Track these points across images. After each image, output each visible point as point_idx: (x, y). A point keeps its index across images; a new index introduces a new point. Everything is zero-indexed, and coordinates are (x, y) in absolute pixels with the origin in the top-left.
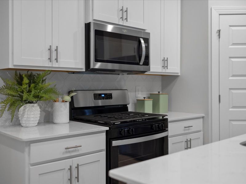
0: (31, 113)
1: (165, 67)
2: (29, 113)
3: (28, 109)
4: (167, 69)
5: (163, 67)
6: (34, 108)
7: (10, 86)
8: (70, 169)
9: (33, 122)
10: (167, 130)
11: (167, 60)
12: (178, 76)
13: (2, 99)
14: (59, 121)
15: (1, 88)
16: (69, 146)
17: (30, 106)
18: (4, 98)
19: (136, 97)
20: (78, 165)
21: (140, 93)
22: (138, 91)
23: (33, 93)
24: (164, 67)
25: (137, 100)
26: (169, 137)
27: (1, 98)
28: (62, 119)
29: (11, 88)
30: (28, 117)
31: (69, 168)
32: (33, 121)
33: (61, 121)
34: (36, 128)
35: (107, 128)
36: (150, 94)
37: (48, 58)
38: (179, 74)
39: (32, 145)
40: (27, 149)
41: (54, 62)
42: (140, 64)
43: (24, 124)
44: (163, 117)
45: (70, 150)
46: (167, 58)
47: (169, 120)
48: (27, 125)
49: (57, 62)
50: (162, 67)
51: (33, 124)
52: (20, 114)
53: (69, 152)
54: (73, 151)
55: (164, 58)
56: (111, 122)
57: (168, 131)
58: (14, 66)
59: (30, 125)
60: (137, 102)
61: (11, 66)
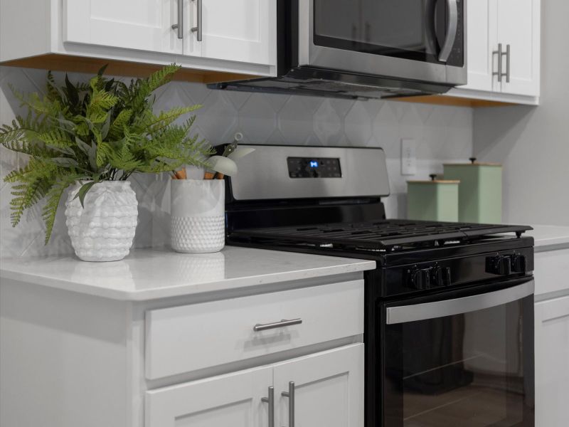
0: (115, 214)
1: (501, 74)
2: (106, 214)
3: (102, 199)
4: (508, 81)
5: (496, 76)
6: (121, 197)
7: (40, 121)
8: (269, 400)
9: (120, 245)
10: (531, 278)
11: (507, 53)
12: (532, 107)
13: (6, 165)
14: (196, 244)
15: (9, 128)
16: (265, 321)
17: (108, 188)
18: (13, 164)
19: (402, 175)
20: (292, 387)
21: (413, 160)
22: (409, 156)
23: (126, 141)
24: (498, 73)
25: (410, 183)
26: (535, 299)
27: (3, 163)
28: (205, 237)
29: (41, 126)
30: (103, 228)
31: (266, 395)
32: (119, 239)
33: (202, 242)
34: (125, 266)
35: (371, 265)
36: (445, 166)
37: (169, 26)
38: (537, 103)
39: (155, 313)
40: (136, 330)
41: (189, 38)
42: (441, 60)
43: (87, 250)
44: (518, 234)
45: (266, 333)
46: (508, 47)
47: (537, 243)
48: (101, 254)
49: (199, 39)
50: (494, 74)
51: (118, 249)
52: (77, 216)
53: (264, 341)
54: (273, 340)
55: (500, 46)
56: (382, 242)
57: (533, 278)
58: (68, 45)
59: (110, 254)
60: (408, 190)
61: (56, 48)
